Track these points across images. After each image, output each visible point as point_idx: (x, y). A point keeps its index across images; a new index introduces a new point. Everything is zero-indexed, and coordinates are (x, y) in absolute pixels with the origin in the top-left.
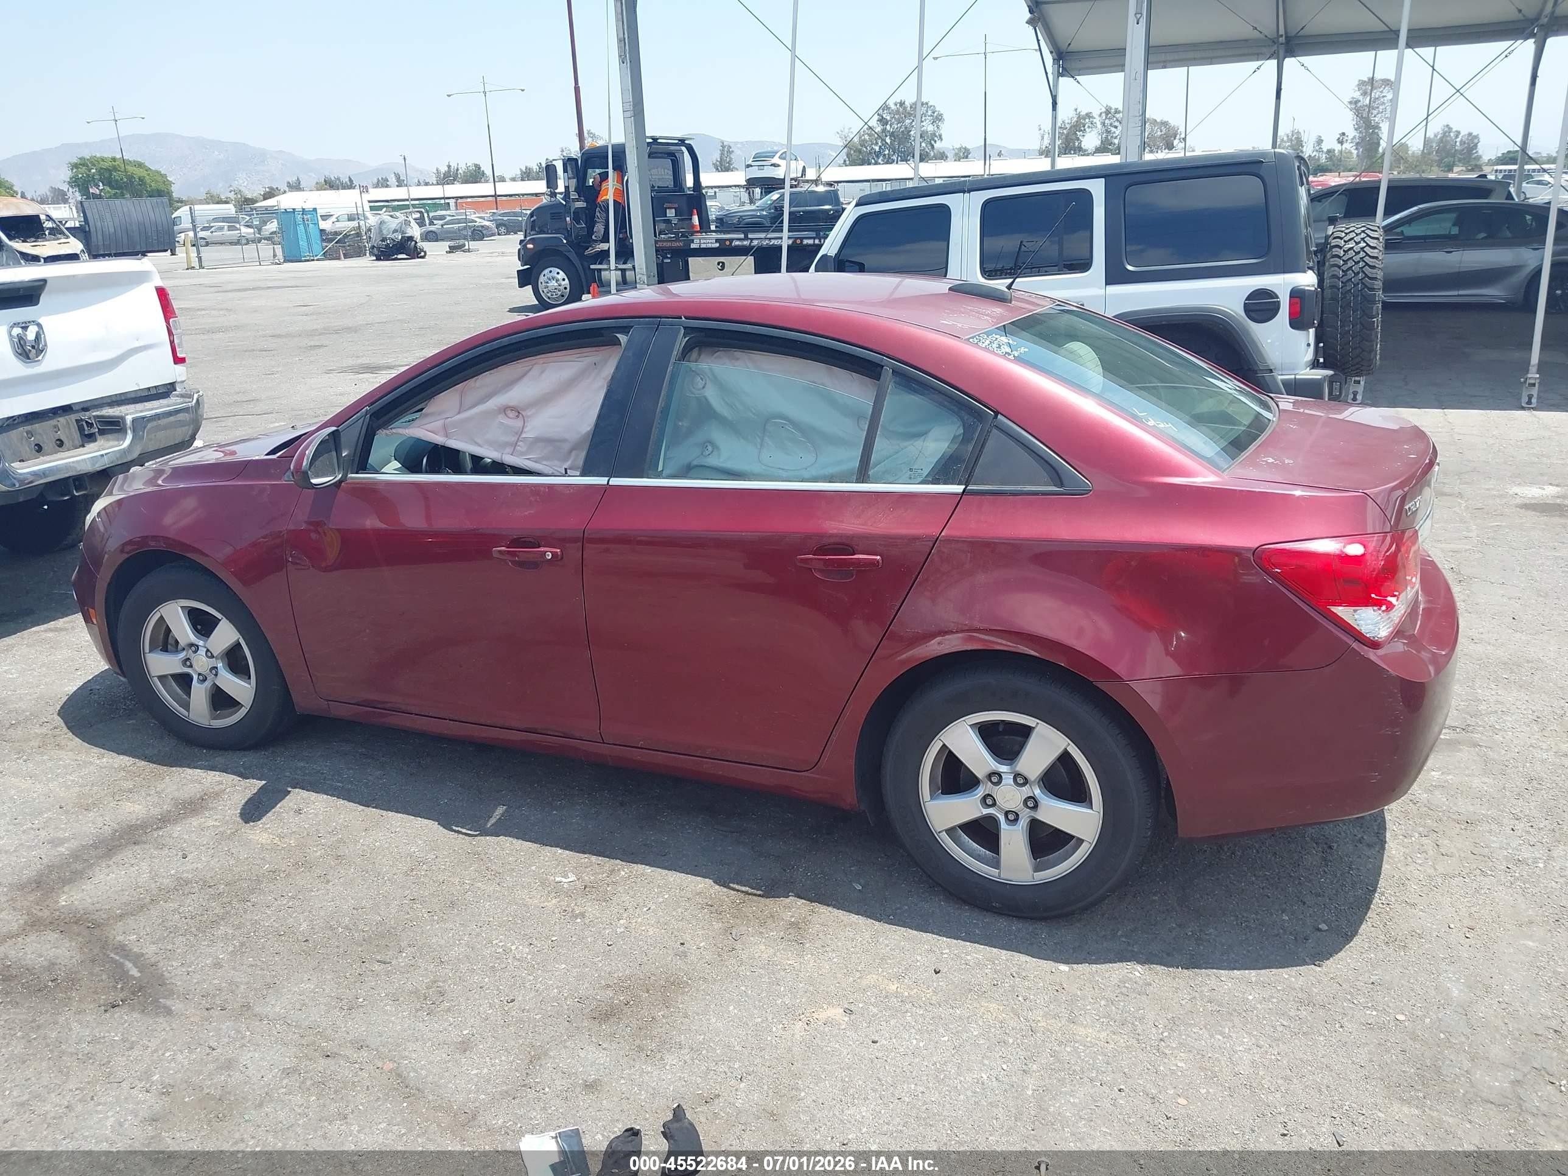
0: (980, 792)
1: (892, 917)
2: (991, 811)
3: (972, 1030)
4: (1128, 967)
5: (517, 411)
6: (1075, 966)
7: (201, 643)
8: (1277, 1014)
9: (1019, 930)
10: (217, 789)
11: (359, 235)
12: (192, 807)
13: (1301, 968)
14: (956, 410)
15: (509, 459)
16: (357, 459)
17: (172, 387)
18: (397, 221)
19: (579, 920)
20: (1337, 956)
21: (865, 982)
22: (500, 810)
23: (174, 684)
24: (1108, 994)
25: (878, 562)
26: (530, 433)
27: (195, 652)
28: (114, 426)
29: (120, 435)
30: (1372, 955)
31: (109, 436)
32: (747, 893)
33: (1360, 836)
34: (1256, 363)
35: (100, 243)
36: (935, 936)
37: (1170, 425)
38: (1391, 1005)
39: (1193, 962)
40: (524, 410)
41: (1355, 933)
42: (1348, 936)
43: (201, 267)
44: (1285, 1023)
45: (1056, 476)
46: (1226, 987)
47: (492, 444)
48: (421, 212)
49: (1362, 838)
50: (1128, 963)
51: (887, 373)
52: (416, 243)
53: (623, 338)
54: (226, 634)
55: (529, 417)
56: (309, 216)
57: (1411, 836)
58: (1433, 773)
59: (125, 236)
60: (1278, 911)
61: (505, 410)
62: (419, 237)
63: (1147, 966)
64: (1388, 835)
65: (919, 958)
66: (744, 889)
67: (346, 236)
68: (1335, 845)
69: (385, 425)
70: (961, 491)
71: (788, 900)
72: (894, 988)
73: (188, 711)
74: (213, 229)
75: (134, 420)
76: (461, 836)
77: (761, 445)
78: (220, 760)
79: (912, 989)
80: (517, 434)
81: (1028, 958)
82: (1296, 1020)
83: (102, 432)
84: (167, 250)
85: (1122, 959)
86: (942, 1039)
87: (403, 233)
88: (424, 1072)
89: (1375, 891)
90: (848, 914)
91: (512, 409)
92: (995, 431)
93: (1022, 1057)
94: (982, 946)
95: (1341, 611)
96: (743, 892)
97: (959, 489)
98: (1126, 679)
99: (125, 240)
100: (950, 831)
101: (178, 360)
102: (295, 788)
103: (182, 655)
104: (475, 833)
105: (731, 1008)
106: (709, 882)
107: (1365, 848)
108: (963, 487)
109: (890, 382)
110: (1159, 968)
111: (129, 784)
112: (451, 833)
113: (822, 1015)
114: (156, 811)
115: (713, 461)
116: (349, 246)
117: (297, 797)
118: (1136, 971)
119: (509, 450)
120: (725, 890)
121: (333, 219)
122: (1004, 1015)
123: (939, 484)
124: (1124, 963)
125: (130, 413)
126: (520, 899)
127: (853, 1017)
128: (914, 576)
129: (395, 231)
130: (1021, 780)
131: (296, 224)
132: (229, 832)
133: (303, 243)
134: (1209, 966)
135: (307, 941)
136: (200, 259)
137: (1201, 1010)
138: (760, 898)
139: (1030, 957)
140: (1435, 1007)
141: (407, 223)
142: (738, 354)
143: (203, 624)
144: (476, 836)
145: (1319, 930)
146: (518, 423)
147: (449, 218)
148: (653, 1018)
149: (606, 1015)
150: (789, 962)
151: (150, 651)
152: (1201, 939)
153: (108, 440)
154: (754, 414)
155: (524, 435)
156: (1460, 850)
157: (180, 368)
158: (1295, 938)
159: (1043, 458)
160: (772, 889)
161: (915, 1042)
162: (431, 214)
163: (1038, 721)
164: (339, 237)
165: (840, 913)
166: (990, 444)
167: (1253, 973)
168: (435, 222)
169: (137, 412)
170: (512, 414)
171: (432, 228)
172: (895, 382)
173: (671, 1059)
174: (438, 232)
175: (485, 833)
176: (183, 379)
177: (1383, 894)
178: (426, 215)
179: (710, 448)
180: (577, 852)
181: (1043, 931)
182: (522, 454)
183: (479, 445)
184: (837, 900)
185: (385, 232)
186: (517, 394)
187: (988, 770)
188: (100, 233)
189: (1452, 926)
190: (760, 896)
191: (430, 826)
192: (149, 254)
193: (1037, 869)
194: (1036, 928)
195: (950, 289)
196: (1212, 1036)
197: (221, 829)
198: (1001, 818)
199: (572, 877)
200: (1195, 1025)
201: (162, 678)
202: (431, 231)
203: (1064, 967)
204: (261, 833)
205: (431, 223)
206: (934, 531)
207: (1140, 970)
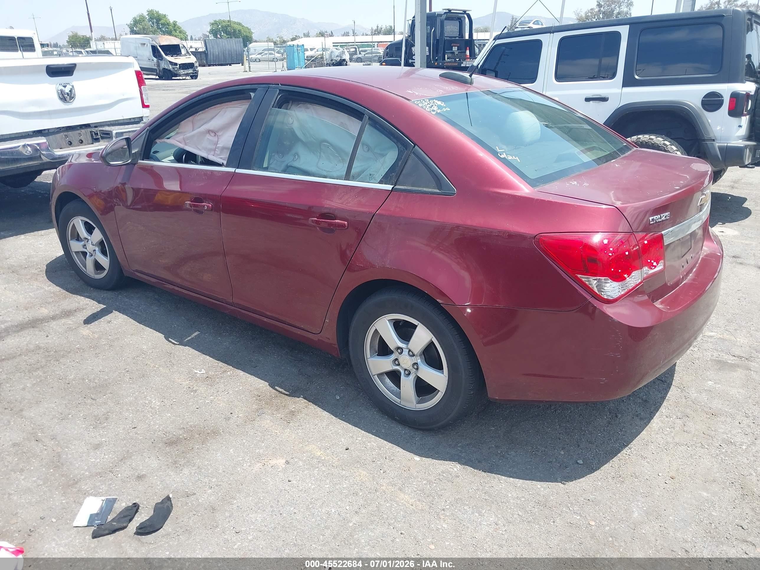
0: (393, 357)
1: (344, 416)
2: (398, 368)
3: (344, 484)
4: (452, 465)
5: (214, 132)
6: (424, 458)
7: (89, 238)
8: (520, 507)
9: (405, 434)
10: (84, 307)
11: (322, 58)
12: (67, 314)
13: (552, 483)
14: (396, 141)
15: (211, 158)
16: (142, 153)
17: (141, 118)
18: (339, 51)
19: (192, 393)
20: (578, 480)
21: (307, 448)
22: (196, 334)
23: (82, 256)
24: (432, 478)
25: (345, 225)
26: (220, 145)
27: (88, 242)
28: (107, 135)
29: (110, 140)
30: (599, 483)
31: (105, 140)
32: (281, 392)
33: (639, 412)
34: (703, 135)
35: (212, 59)
36: (359, 430)
37: (517, 158)
38: (591, 515)
39: (491, 470)
40: (218, 132)
41: (598, 468)
42: (592, 470)
43: (250, 71)
44: (520, 514)
45: (439, 183)
46: (501, 486)
47: (205, 149)
48: (355, 48)
49: (640, 414)
50: (453, 463)
51: (366, 117)
52: (347, 62)
53: (252, 94)
54: (97, 235)
55: (220, 136)
56: (300, 48)
57: (671, 417)
58: (710, 382)
59: (222, 56)
60: (559, 448)
61: (209, 131)
62: (349, 59)
63: (463, 466)
64: (657, 414)
65: (343, 440)
66: (281, 390)
67: (316, 58)
68: (619, 416)
69: (159, 137)
70: (390, 189)
71: (298, 399)
72: (319, 454)
73: (86, 269)
74: (262, 54)
75: (116, 133)
76: (170, 343)
77: (320, 156)
78: (95, 294)
79: (328, 456)
80: (215, 144)
81: (401, 450)
82: (528, 513)
83: (103, 138)
84: (240, 63)
85: (451, 460)
86: (325, 486)
87: (341, 57)
88: (70, 456)
89: (627, 446)
90: (323, 411)
91: (212, 131)
92: (413, 155)
93: (360, 504)
94: (380, 439)
95: (584, 278)
96: (279, 391)
97: (389, 187)
98: (457, 304)
99: (222, 58)
100: (380, 375)
101: (144, 106)
102: (117, 311)
103: (83, 243)
104: (175, 342)
105: (231, 450)
106: (267, 384)
107: (638, 420)
108: (392, 186)
109: (367, 123)
110: (470, 469)
111: (51, 300)
112: (167, 341)
113: (273, 462)
114: (52, 314)
115: (296, 164)
116: (317, 63)
117: (116, 314)
118: (455, 468)
119: (212, 153)
120: (271, 389)
121: (315, 50)
122: (366, 479)
123: (382, 184)
124: (451, 462)
125: (115, 130)
126: (173, 379)
127: (288, 465)
128: (362, 235)
129: (337, 56)
130: (412, 354)
131: (294, 52)
132: (74, 328)
133: (296, 61)
134: (497, 473)
135: (69, 383)
136: (250, 67)
137: (477, 497)
138: (285, 396)
139: (402, 450)
140: (618, 521)
141: (343, 53)
142: (309, 105)
143: (90, 229)
144: (176, 344)
145: (578, 463)
146: (215, 139)
147: (368, 51)
148: (192, 448)
149: (172, 443)
150: (276, 431)
151: (71, 240)
152: (503, 456)
153: (105, 142)
154: (314, 139)
155: (218, 145)
156: (696, 430)
157: (146, 110)
158: (560, 465)
159: (434, 173)
160: (294, 393)
161: (310, 485)
162: (360, 49)
163: (419, 323)
164: (313, 59)
165: (319, 410)
166: (410, 162)
167: (521, 481)
168: (362, 53)
169: (119, 129)
170: (213, 134)
171: (360, 56)
172: (369, 124)
173: (186, 471)
174: (362, 58)
175: (181, 344)
176: (147, 115)
177: (630, 448)
178: (358, 49)
179: (297, 157)
180: (216, 359)
181: (418, 436)
182: (218, 155)
183: (200, 150)
184: (322, 403)
185: (333, 57)
186: (214, 124)
187: (395, 346)
188: (212, 54)
189: (660, 474)
190: (287, 395)
191: (161, 336)
192: (232, 65)
193: (419, 402)
194: (415, 434)
195: (440, 76)
196: (473, 513)
197: (71, 326)
198: (402, 372)
199: (203, 371)
200: (467, 505)
201: (76, 252)
202: (359, 57)
203: (417, 458)
204: (86, 331)
205: (360, 53)
206: (373, 210)
207: (459, 467)
